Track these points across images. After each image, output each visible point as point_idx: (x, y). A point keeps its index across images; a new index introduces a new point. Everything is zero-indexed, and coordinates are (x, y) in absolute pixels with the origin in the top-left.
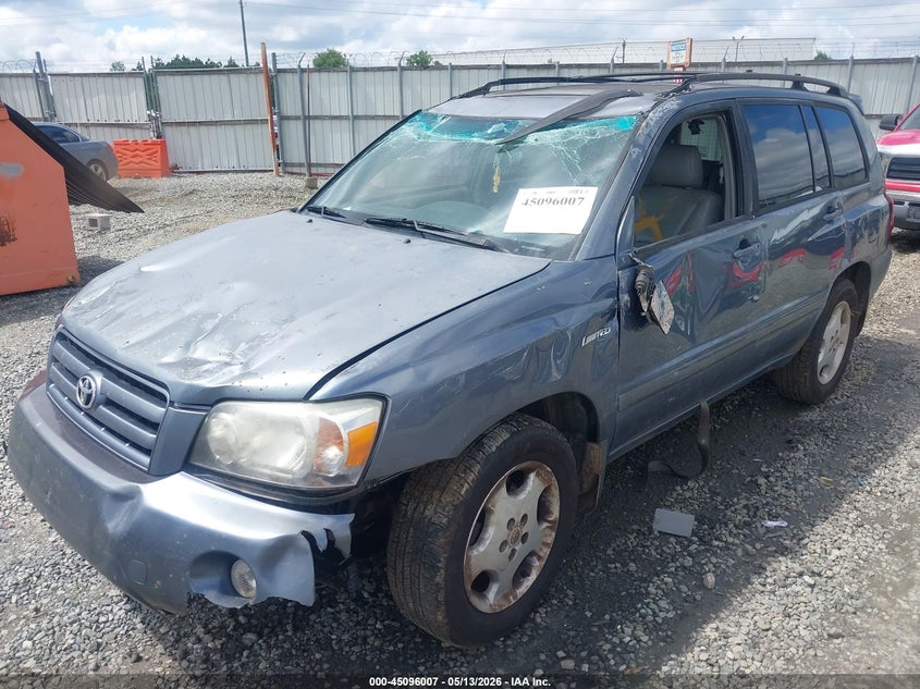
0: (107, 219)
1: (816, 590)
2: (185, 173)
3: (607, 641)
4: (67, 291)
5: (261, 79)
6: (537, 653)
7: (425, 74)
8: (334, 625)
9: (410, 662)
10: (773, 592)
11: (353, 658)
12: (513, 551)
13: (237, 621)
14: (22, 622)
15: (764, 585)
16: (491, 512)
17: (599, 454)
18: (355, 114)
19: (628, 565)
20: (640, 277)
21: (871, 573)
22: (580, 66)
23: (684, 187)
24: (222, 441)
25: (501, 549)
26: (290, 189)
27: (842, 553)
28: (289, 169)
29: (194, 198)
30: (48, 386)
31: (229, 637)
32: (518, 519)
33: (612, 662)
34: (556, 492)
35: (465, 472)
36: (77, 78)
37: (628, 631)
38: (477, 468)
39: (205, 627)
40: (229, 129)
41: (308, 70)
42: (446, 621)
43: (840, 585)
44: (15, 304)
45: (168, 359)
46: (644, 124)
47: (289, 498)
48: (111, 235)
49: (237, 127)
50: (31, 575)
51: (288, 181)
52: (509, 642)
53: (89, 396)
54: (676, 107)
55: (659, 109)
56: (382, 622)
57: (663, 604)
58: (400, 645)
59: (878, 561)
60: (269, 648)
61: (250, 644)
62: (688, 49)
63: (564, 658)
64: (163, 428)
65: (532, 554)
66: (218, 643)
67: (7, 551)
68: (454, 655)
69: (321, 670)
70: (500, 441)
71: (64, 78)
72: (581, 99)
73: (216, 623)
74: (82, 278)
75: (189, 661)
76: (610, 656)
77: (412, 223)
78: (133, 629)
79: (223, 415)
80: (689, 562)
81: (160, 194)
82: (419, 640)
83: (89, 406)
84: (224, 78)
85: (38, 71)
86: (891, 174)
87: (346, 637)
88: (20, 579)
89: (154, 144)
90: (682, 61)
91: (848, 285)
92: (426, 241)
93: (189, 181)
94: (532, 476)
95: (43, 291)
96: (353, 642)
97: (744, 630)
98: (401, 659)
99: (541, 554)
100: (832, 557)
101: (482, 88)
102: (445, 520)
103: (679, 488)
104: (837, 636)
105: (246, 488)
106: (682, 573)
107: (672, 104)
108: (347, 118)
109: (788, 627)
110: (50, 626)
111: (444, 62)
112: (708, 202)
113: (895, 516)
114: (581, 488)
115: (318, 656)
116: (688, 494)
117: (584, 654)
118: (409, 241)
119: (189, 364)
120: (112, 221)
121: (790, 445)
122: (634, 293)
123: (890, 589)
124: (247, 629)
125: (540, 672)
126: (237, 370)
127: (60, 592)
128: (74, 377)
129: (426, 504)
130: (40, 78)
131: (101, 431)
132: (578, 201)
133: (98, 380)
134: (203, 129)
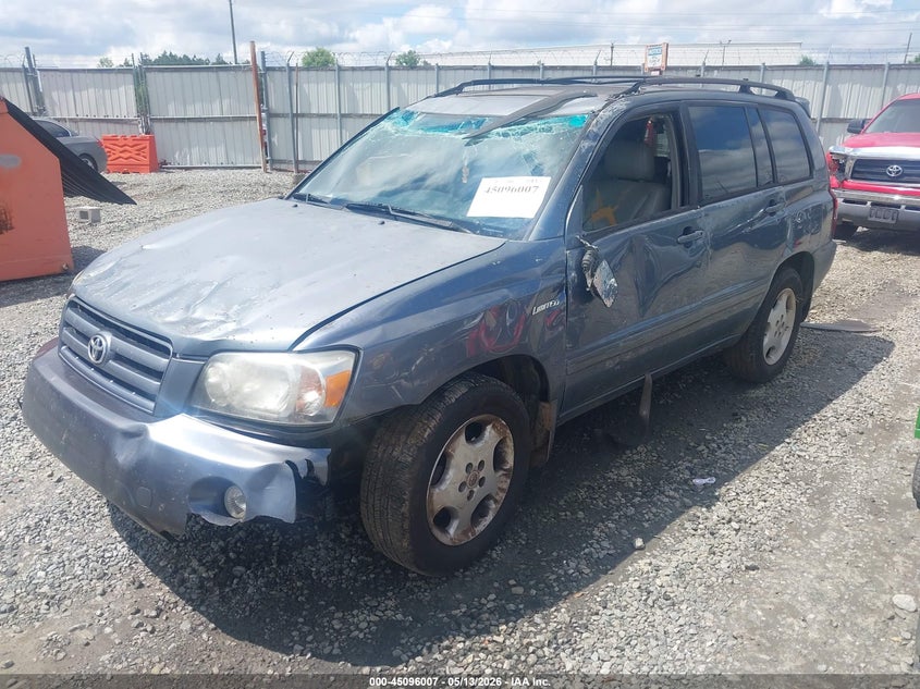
0: (97, 211)
1: (740, 533)
2: (174, 168)
3: (553, 573)
4: (62, 279)
5: (251, 77)
6: (491, 582)
7: (412, 73)
8: (314, 560)
9: (380, 588)
10: (703, 536)
11: (330, 586)
12: (472, 492)
13: (227, 557)
14: (35, 557)
15: (696, 530)
16: (451, 456)
17: (550, 414)
18: (343, 112)
19: (577, 513)
20: (586, 257)
21: (791, 520)
22: (564, 68)
23: (637, 181)
24: (217, 386)
25: (460, 490)
26: (278, 185)
27: (767, 504)
28: (278, 166)
29: (183, 192)
30: (60, 348)
31: (221, 569)
32: (476, 464)
33: (557, 589)
34: (510, 442)
35: (428, 419)
36: (66, 74)
37: (572, 564)
38: (439, 416)
39: (200, 561)
40: (218, 126)
41: (297, 69)
42: (410, 548)
43: (762, 529)
44: (12, 290)
45: (171, 318)
46: (594, 122)
47: (275, 433)
48: (101, 227)
49: (226, 124)
50: (41, 520)
51: (276, 177)
52: (467, 573)
53: (100, 352)
54: (625, 107)
55: (609, 108)
56: (357, 557)
57: (605, 544)
58: (372, 576)
59: (799, 511)
60: (256, 577)
61: (239, 575)
62: (664, 53)
63: (514, 586)
64: (167, 377)
65: (488, 497)
66: (211, 574)
67: (18, 501)
68: (419, 583)
69: (302, 595)
70: (459, 394)
71: (53, 73)
72: (542, 98)
73: (209, 558)
74: (75, 267)
75: (187, 588)
76: (555, 584)
77: (386, 208)
78: (136, 563)
79: (219, 364)
80: (631, 511)
81: (149, 189)
82: (389, 571)
83: (100, 361)
84: (212, 75)
85: (27, 66)
86: (856, 175)
87: (324, 569)
88: (32, 523)
89: (143, 139)
90: (658, 65)
91: (792, 273)
92: (398, 223)
93: (177, 177)
94: (489, 428)
95: (38, 278)
96: (331, 573)
97: (674, 564)
98: (372, 586)
99: (497, 498)
100: (758, 507)
101: (456, 89)
102: (410, 459)
103: (628, 452)
104: (754, 568)
105: (239, 426)
106: (624, 520)
107: (621, 105)
108: (334, 116)
109: (712, 562)
110: (60, 560)
111: (433, 62)
112: (658, 194)
113: (819, 476)
114: (535, 444)
115: (299, 584)
116: (636, 457)
117: (532, 583)
118: (383, 223)
119: (189, 323)
120: (102, 213)
121: (735, 417)
122: (580, 270)
123: (805, 533)
124: (237, 562)
125: (492, 597)
126: (231, 326)
127: (68, 534)
128: (85, 338)
129: (394, 446)
130: (29, 73)
131: (110, 383)
132: (533, 189)
133: (108, 339)
134: (192, 125)
